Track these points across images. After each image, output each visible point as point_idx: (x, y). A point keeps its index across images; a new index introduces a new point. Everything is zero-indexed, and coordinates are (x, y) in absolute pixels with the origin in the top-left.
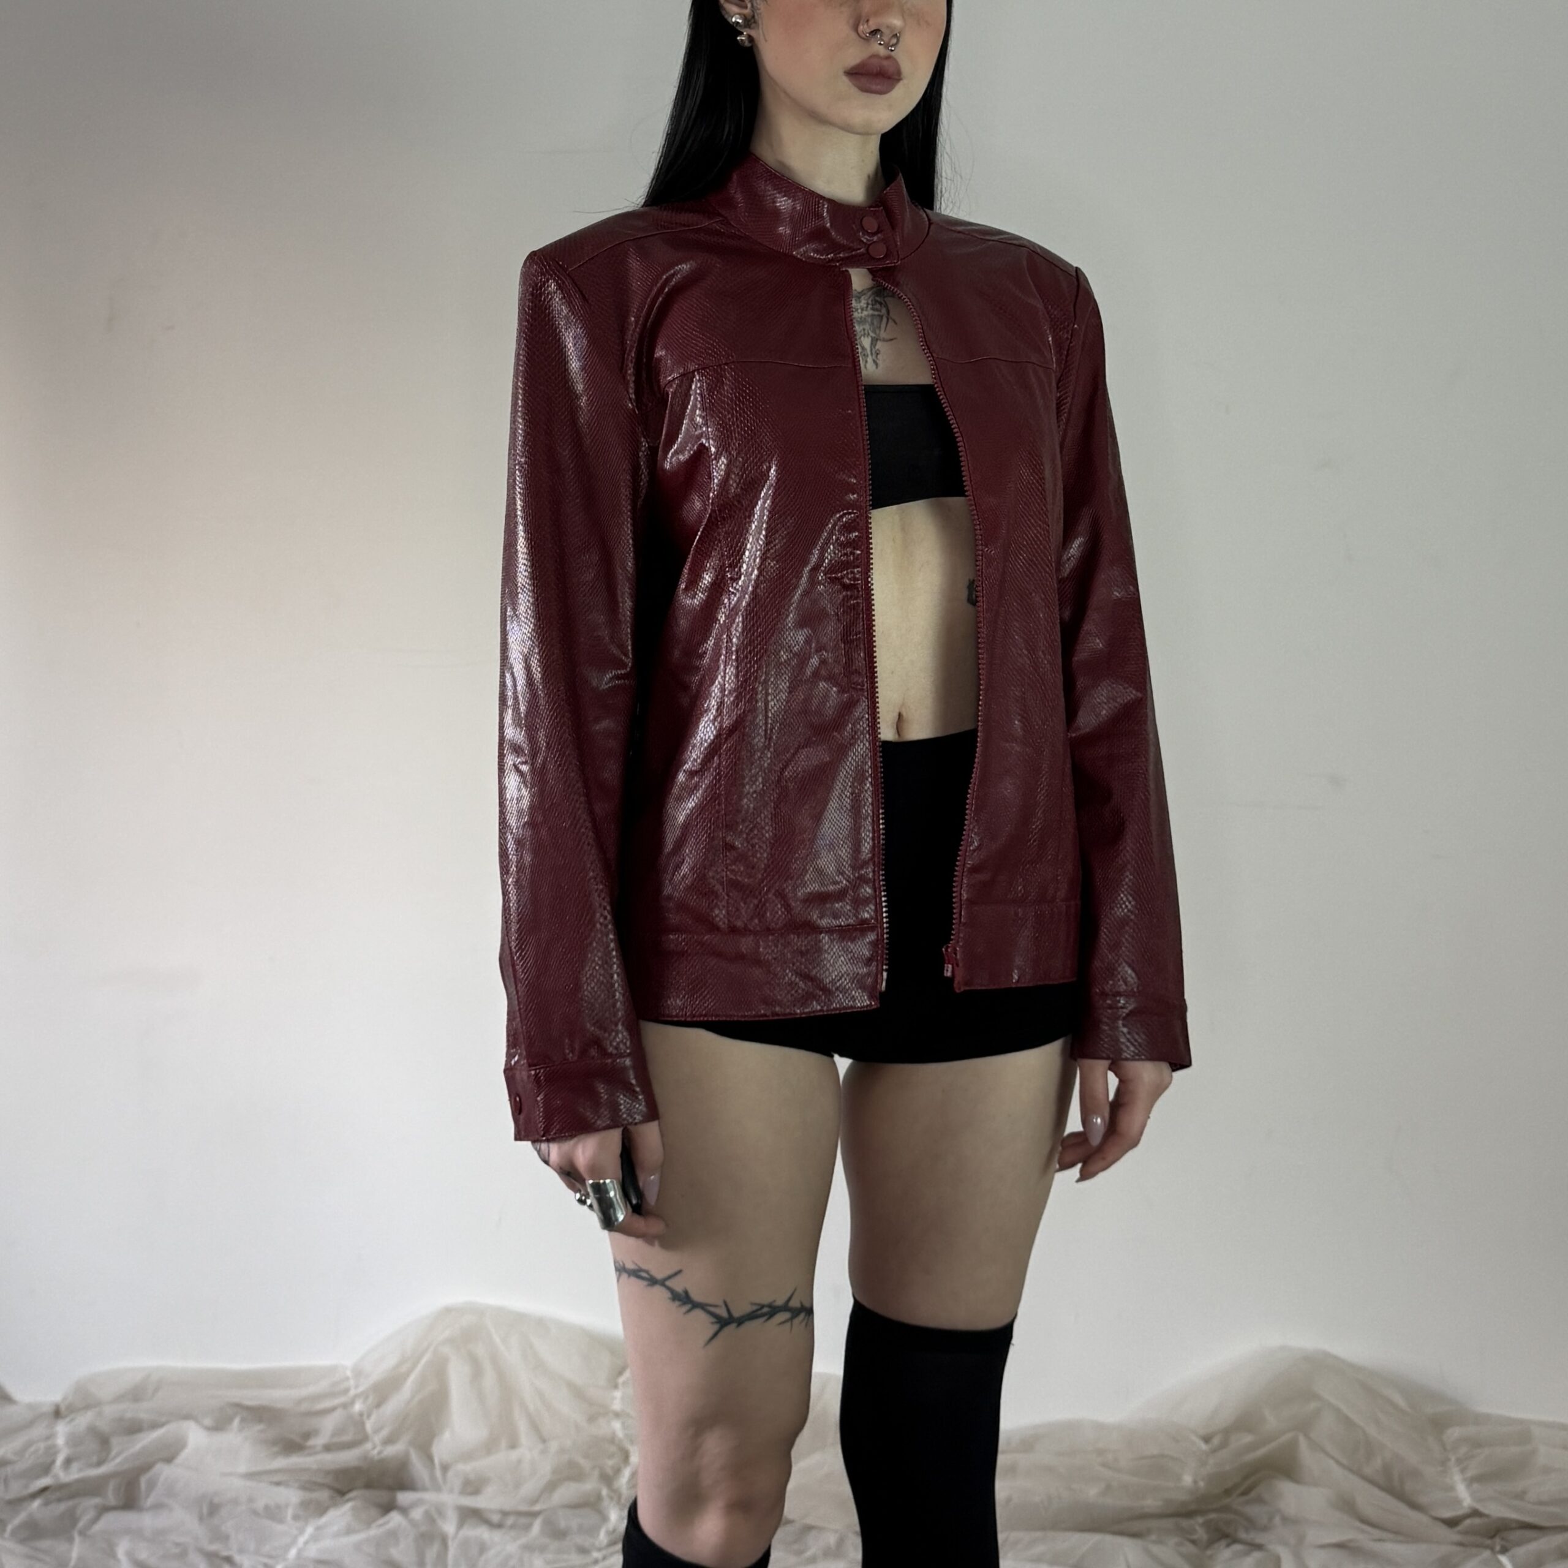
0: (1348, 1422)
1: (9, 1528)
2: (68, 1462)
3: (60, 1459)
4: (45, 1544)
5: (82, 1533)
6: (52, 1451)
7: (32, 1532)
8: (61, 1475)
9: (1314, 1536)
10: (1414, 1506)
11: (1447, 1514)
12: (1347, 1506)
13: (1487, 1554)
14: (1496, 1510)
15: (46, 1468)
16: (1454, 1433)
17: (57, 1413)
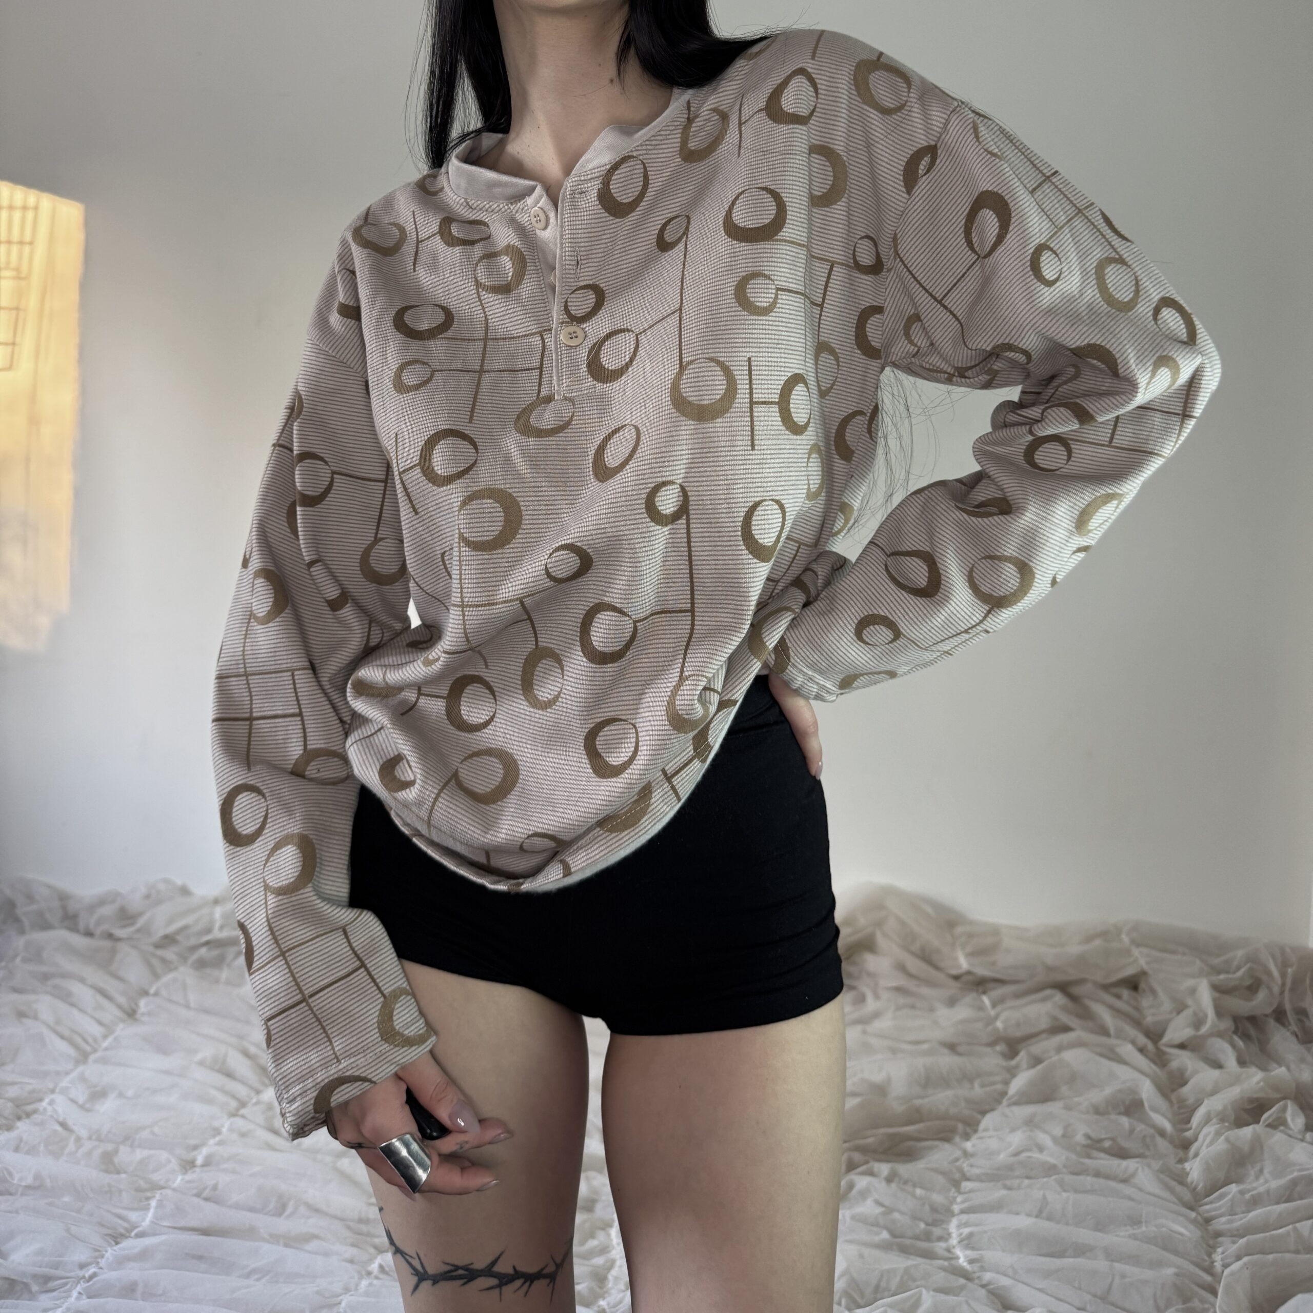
0: (903, 923)
1: (190, 961)
2: (221, 928)
3: (217, 925)
4: (208, 971)
5: (229, 966)
6: (212, 922)
7: (201, 965)
8: (217, 934)
9: (883, 983)
10: (937, 968)
11: (954, 972)
12: (901, 968)
13: (974, 995)
14: (981, 971)
15: (209, 931)
16: (959, 930)
17: (216, 902)
